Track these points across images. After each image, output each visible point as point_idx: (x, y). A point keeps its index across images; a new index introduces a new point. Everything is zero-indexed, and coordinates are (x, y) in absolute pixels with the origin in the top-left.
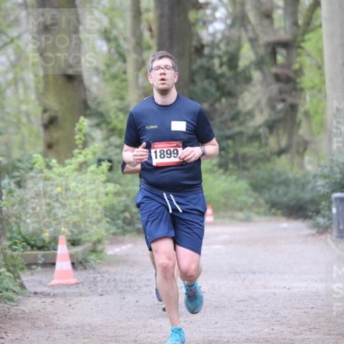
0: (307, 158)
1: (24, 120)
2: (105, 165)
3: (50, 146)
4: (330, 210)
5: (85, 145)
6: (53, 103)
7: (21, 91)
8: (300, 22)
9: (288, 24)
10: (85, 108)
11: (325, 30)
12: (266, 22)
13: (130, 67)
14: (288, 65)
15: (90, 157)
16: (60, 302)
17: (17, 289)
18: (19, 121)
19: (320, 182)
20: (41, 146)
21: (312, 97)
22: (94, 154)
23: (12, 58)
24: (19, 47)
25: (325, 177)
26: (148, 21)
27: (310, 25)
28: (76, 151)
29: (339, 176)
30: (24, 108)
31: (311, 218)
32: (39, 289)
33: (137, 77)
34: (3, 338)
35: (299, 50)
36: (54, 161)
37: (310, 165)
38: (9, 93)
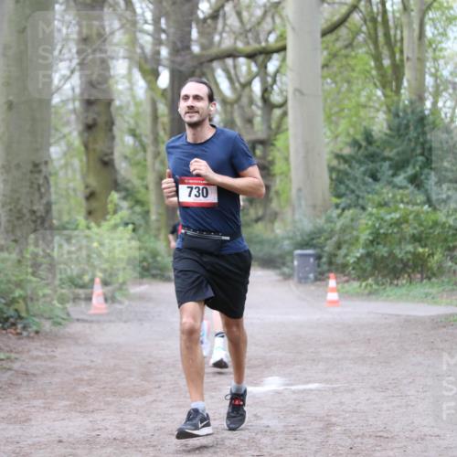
0: (277, 225)
1: (71, 193)
2: (130, 227)
3: (90, 213)
4: (292, 262)
5: (115, 212)
6: (93, 182)
7: (70, 172)
8: (273, 126)
9: (264, 127)
10: (116, 185)
11: (291, 132)
12: (248, 126)
13: (149, 156)
14: (264, 157)
15: (118, 221)
16: (95, 327)
17: (65, 317)
18: (68, 194)
19: (286, 242)
20: (83, 212)
21: (281, 180)
22: (121, 218)
23: (64, 148)
24: (68, 141)
25: (289, 238)
26: (163, 124)
27: (280, 129)
28: (108, 217)
29: (299, 238)
30: (71, 185)
31: (279, 268)
32: (81, 317)
33: (154, 164)
34: (53, 351)
35: (272, 147)
36: (93, 224)
37: (279, 229)
38: (61, 173)
